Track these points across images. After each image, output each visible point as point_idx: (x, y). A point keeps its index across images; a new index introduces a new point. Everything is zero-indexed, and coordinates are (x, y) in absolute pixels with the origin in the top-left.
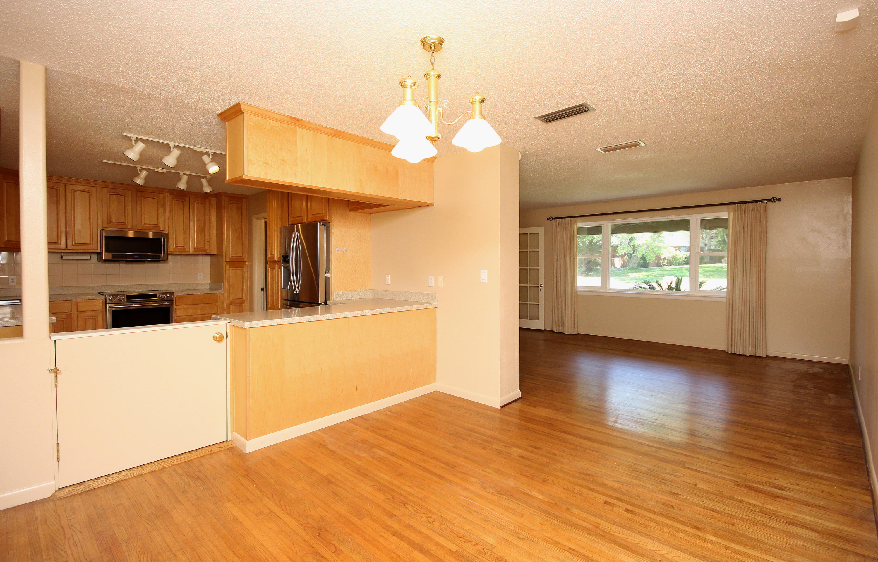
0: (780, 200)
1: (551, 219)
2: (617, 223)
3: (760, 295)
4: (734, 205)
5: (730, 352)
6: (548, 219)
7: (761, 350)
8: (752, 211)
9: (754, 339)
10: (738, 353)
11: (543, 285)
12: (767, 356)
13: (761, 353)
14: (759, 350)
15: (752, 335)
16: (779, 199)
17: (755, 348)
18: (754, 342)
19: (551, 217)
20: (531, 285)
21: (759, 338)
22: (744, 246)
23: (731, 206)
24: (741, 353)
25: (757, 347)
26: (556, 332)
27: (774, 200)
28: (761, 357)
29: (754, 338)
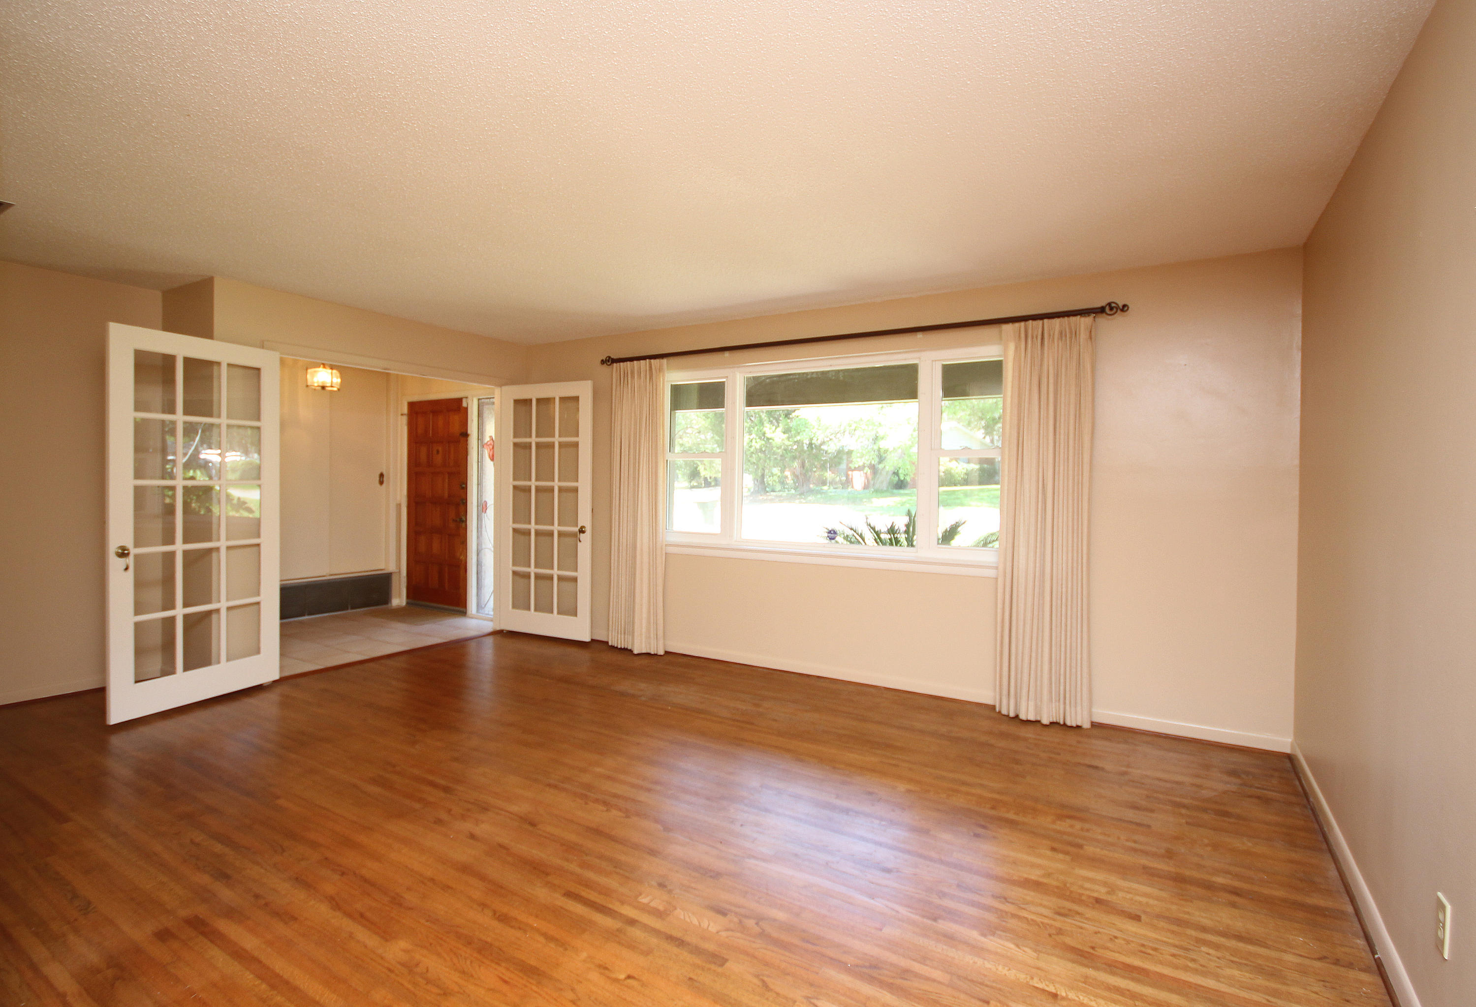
0: (1124, 308)
1: (610, 361)
2: (755, 375)
3: (1077, 563)
4: (1017, 325)
5: (1004, 712)
6: (603, 362)
7: (1079, 708)
8: (1058, 339)
9: (1062, 680)
10: (1023, 716)
11: (588, 530)
12: (1094, 725)
13: (1078, 717)
14: (1073, 708)
15: (1058, 669)
16: (1124, 306)
17: (1065, 703)
18: (1062, 688)
19: (609, 357)
20: (564, 529)
21: (1073, 678)
22: (1039, 430)
23: (1008, 329)
24: (1031, 717)
25: (1067, 702)
26: (617, 647)
27: (1111, 309)
28: (1078, 727)
29: (1062, 677)
